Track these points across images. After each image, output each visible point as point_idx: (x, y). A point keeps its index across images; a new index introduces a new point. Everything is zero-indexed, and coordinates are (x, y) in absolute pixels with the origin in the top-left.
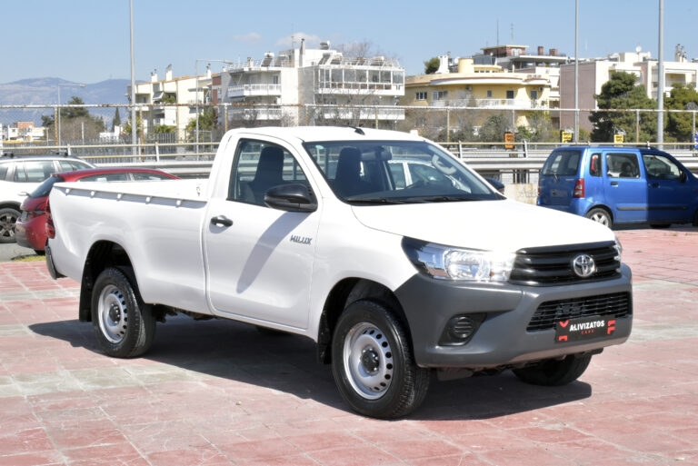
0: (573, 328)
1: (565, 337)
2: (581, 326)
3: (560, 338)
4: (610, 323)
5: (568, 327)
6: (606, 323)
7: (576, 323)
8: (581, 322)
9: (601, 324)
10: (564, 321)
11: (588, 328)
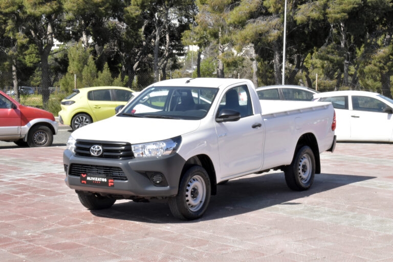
0: (88, 178)
1: (85, 182)
2: (93, 179)
3: (83, 182)
4: (110, 181)
5: (86, 177)
6: (108, 180)
7: (91, 176)
8: (93, 177)
9: (105, 180)
10: (84, 174)
11: (96, 180)
